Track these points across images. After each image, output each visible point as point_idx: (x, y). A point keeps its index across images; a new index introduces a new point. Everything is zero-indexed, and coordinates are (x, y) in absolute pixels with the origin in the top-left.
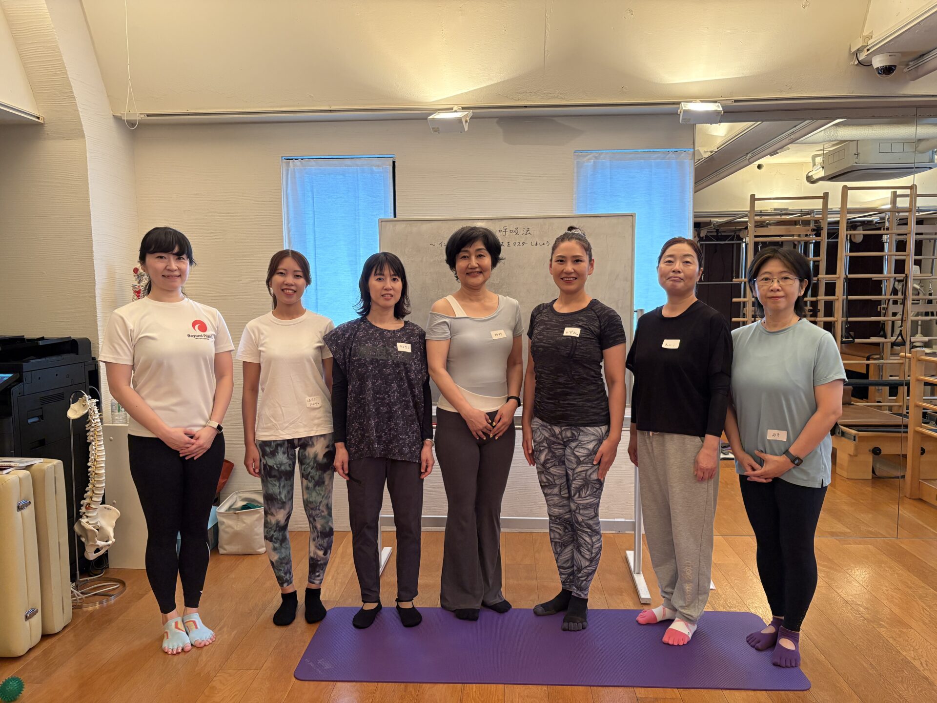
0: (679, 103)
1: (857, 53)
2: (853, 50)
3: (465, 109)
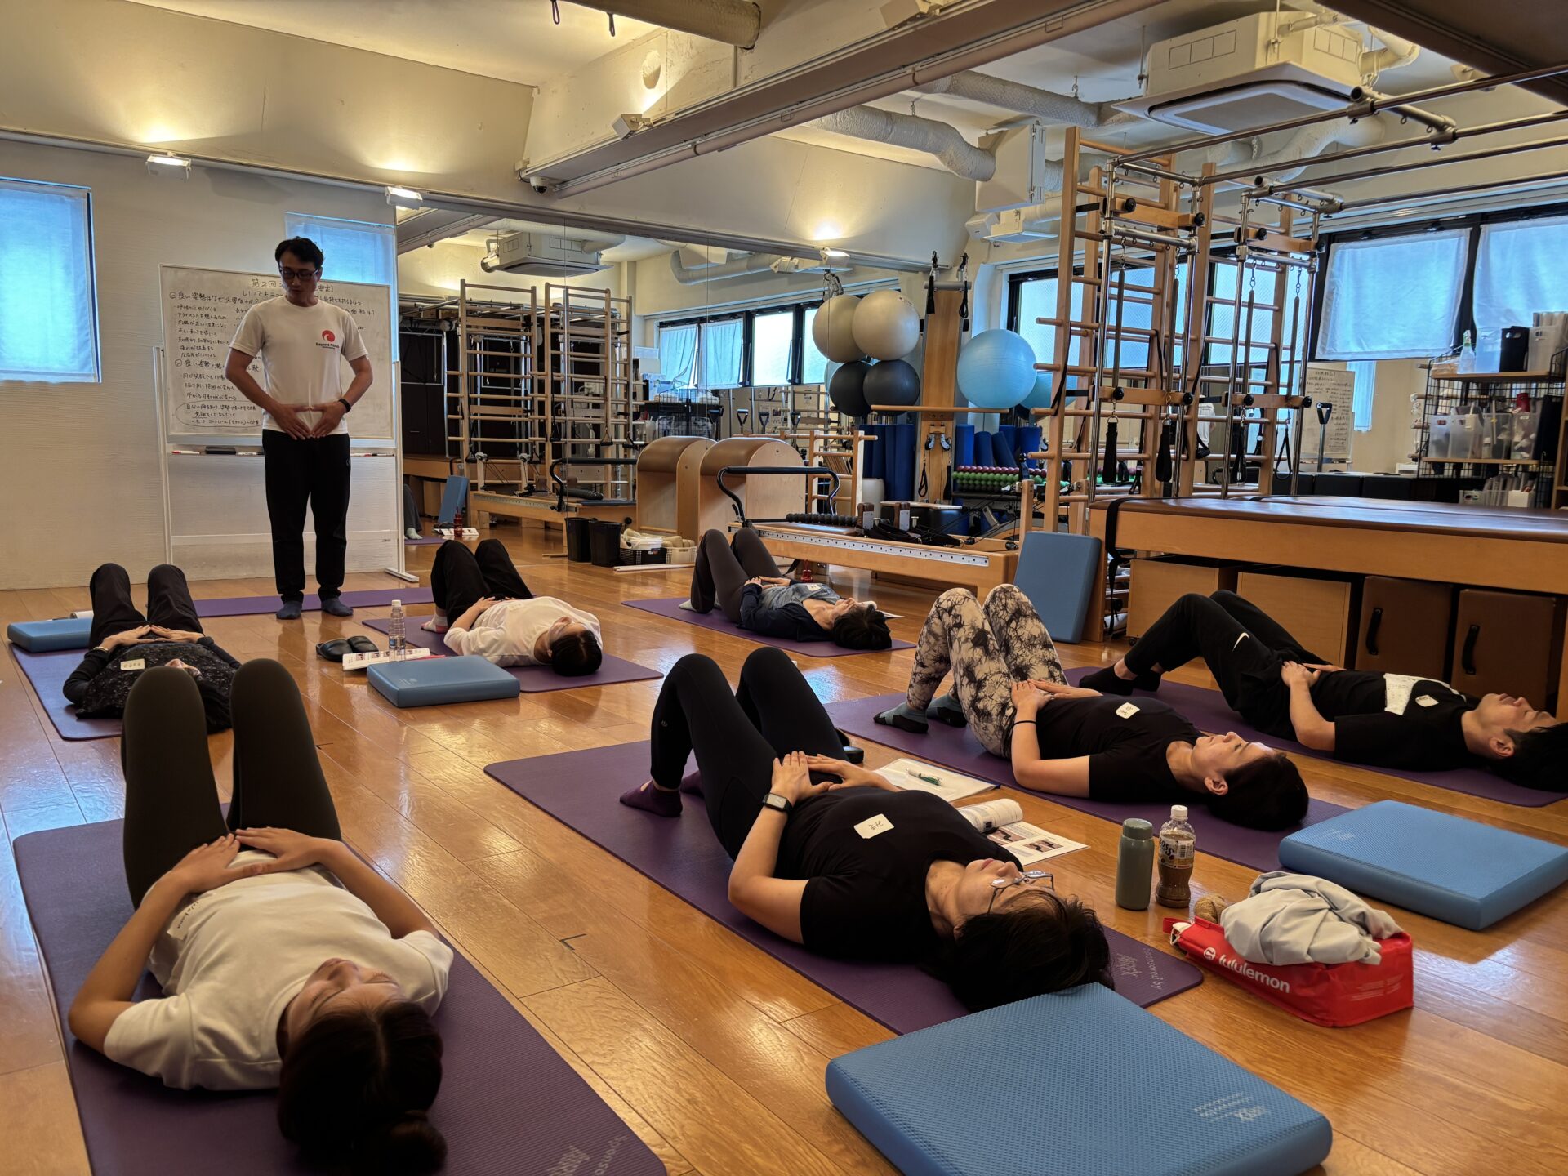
0: (385, 186)
1: (519, 171)
2: (517, 169)
3: (180, 156)
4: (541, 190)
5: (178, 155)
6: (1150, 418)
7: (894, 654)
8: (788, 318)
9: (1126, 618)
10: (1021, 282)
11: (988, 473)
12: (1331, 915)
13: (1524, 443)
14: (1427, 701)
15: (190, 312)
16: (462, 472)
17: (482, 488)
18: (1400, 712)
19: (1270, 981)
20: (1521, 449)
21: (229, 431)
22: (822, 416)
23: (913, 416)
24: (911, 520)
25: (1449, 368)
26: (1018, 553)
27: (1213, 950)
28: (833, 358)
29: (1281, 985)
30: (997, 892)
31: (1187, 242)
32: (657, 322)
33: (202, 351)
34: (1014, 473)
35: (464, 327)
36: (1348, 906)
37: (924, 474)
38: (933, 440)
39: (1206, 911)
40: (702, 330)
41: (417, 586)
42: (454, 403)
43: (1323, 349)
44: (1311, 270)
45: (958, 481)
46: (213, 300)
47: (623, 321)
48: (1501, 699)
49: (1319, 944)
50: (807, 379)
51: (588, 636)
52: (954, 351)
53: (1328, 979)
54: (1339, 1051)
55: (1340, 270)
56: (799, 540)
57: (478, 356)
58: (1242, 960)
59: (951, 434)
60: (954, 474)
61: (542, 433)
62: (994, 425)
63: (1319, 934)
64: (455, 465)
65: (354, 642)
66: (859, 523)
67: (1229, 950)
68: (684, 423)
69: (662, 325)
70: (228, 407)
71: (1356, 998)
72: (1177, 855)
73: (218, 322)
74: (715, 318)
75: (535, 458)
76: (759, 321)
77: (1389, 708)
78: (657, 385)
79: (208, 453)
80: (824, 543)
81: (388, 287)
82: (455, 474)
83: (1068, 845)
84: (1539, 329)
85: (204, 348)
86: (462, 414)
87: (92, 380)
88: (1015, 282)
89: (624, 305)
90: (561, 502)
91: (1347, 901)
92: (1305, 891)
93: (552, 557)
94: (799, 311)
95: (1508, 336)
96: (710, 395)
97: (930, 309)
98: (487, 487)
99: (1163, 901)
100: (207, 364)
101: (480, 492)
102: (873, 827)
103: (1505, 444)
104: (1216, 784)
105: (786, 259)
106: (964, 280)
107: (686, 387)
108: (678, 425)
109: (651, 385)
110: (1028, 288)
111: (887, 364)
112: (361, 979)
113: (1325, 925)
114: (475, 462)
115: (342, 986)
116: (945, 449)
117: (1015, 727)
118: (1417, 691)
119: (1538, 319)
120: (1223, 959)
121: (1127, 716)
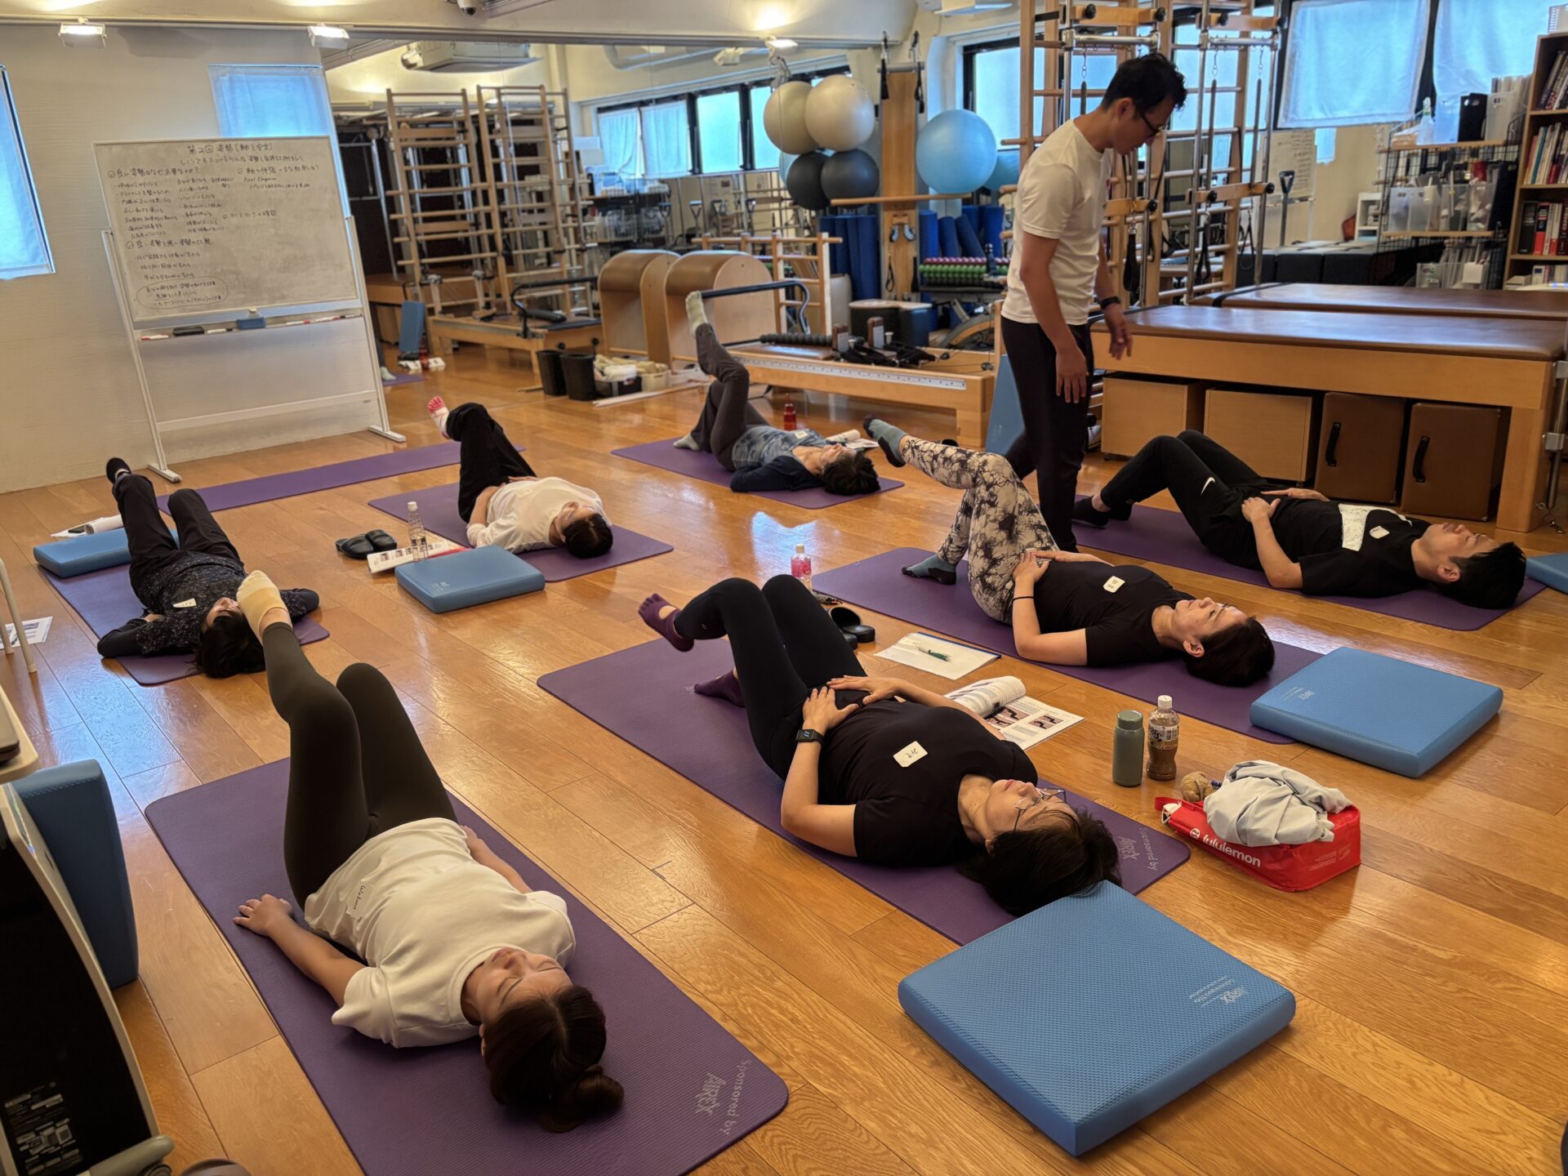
0: (307, 26)
3: (93, 21)
4: (471, 11)
5: (90, 20)
6: (1116, 225)
7: (884, 496)
8: (734, 98)
9: (1099, 431)
10: (974, 54)
11: (955, 265)
12: (1294, 799)
13: (1480, 214)
14: (1379, 533)
15: (134, 189)
16: (416, 297)
17: (440, 313)
18: (1357, 548)
19: (1245, 858)
20: (1477, 220)
21: (193, 310)
22: (776, 194)
23: (874, 207)
24: (885, 337)
25: (1409, 139)
26: (994, 374)
27: (1197, 830)
28: (786, 149)
29: (1253, 861)
30: (1020, 812)
31: (1148, 39)
32: (593, 109)
33: (150, 230)
34: (981, 264)
35: (397, 141)
36: (1307, 792)
37: (890, 268)
38: (897, 231)
39: (1190, 789)
40: (643, 114)
41: (404, 446)
42: (394, 225)
43: (1286, 117)
44: (1273, 47)
45: (926, 275)
46: (152, 175)
47: (561, 117)
48: (1444, 528)
49: (1284, 830)
50: (759, 164)
51: (596, 518)
52: (911, 135)
53: (1292, 856)
54: (1301, 915)
55: (1301, 31)
56: (776, 367)
57: (414, 172)
58: (1221, 842)
59: (915, 224)
60: (921, 267)
61: (493, 248)
62: (956, 210)
63: (1286, 818)
64: (408, 290)
65: (372, 537)
66: (834, 346)
67: (1212, 834)
68: (635, 216)
69: (601, 110)
70: (187, 285)
71: (1314, 868)
72: (1164, 739)
73: (161, 197)
74: (659, 101)
75: (489, 274)
76: (702, 102)
77: (1345, 545)
78: (603, 177)
79: (177, 335)
80: (801, 369)
81: (328, 138)
82: (410, 300)
83: (1068, 719)
84: (1497, 95)
85: (152, 227)
86: (408, 235)
87: (45, 271)
88: (969, 53)
89: (559, 100)
90: (526, 329)
91: (1307, 788)
92: (1273, 779)
93: (528, 391)
94: (745, 92)
95: (1466, 103)
96: (657, 184)
97: (885, 95)
98: (446, 310)
99: (1152, 775)
100: (158, 243)
101: (437, 317)
102: (910, 755)
103: (1462, 216)
104: (1193, 647)
105: (730, 50)
106: (917, 60)
107: (632, 177)
108: (628, 220)
109: (596, 179)
110: (981, 59)
111: (843, 155)
112: (531, 967)
113: (1290, 810)
114: (428, 284)
115: (518, 974)
116: (909, 241)
117: (1015, 602)
118: (1371, 521)
119: (1496, 85)
120: (1206, 838)
121: (1113, 590)
